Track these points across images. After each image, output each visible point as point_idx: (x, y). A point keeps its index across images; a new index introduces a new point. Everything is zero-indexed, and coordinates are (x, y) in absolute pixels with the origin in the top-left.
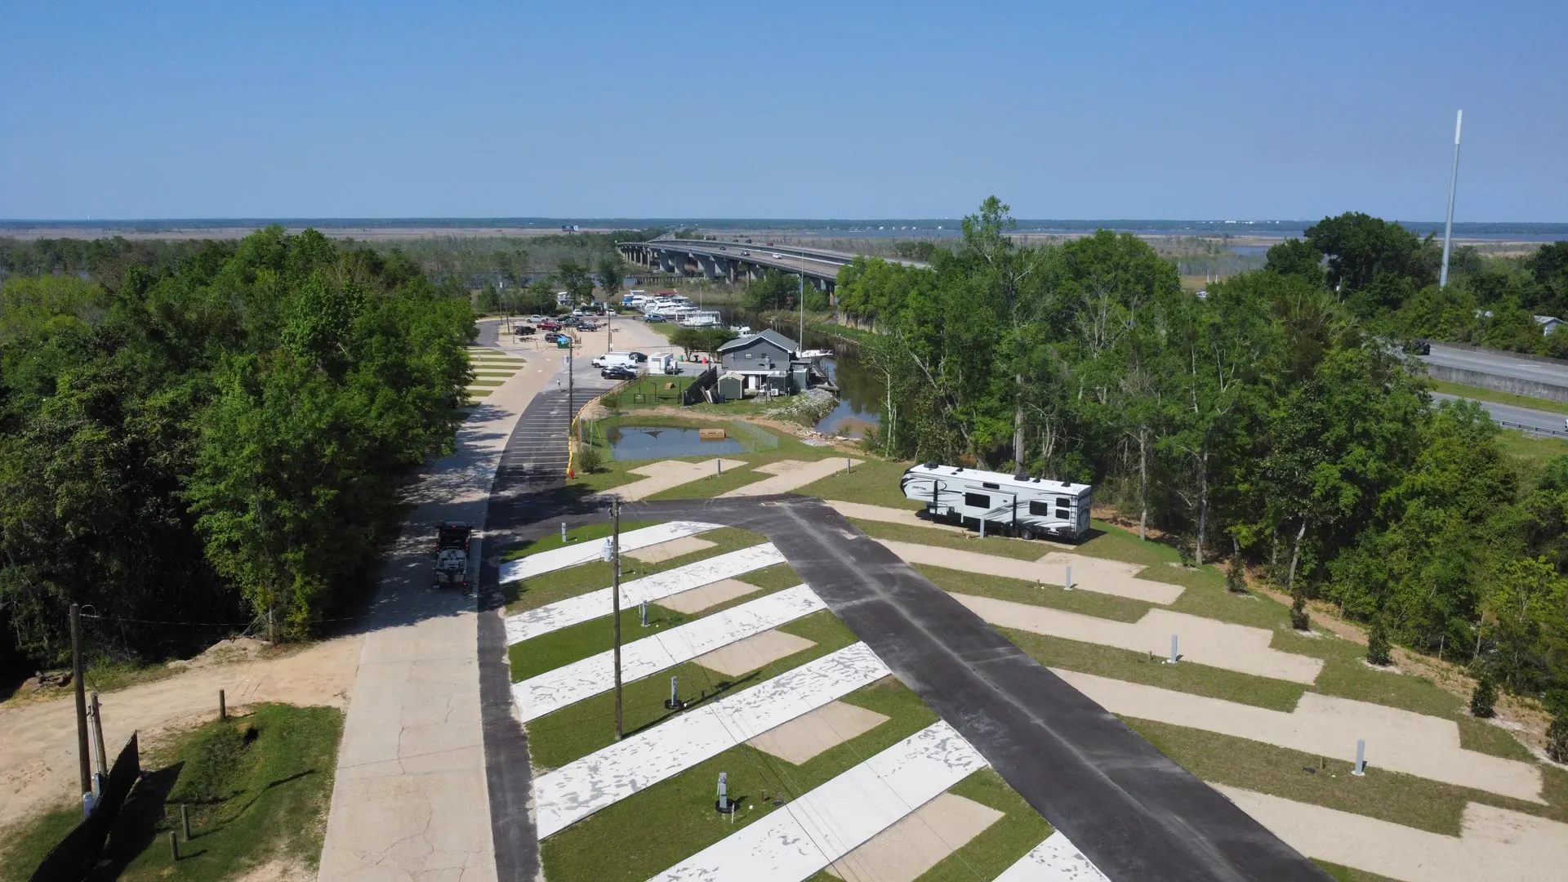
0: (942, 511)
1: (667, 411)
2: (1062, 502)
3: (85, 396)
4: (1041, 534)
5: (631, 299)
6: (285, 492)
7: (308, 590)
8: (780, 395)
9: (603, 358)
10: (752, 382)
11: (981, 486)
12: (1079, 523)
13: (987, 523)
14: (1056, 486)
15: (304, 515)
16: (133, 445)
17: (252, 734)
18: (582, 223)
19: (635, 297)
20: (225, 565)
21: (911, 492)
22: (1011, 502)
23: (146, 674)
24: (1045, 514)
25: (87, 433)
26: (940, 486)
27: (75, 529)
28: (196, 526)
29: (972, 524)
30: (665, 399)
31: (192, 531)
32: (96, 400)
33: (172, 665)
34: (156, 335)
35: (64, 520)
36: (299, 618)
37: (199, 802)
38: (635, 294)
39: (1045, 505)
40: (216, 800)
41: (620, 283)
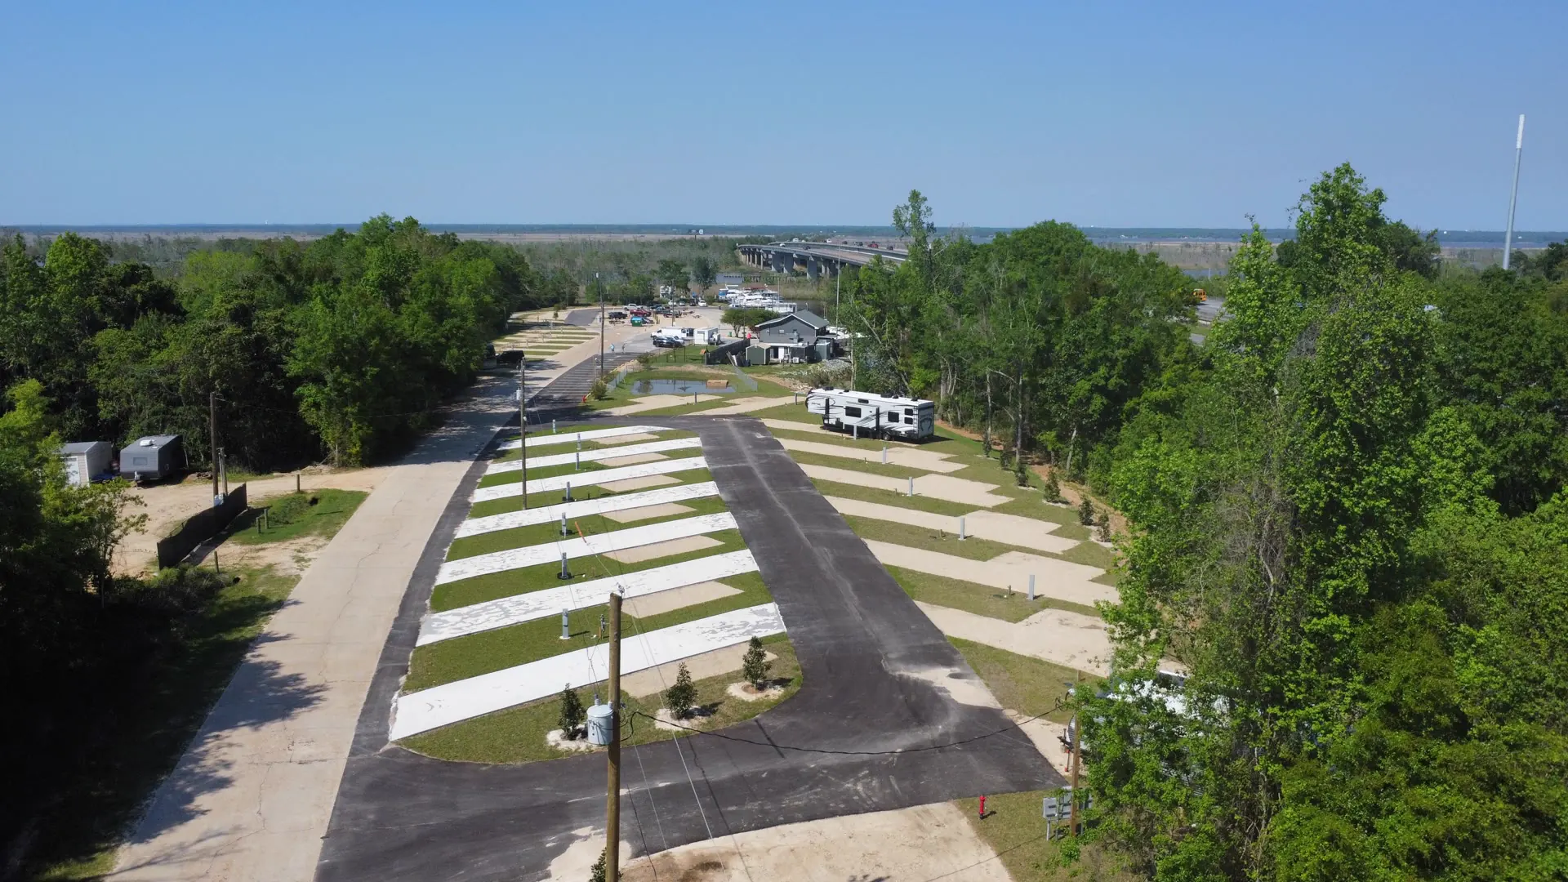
0: (832, 421)
1: (691, 368)
2: (908, 412)
3: (229, 307)
4: (895, 437)
5: (726, 293)
6: (347, 369)
7: (360, 432)
8: (800, 362)
9: (660, 331)
10: (781, 352)
11: (857, 401)
12: (920, 427)
13: (859, 428)
14: (906, 401)
15: (357, 384)
16: (258, 339)
17: (314, 501)
18: (707, 229)
19: (730, 291)
20: (311, 417)
21: (812, 408)
22: (874, 412)
23: (259, 477)
24: (897, 421)
25: (230, 329)
26: (831, 403)
27: (220, 385)
28: (295, 393)
29: (849, 429)
30: (694, 360)
31: (292, 395)
32: (236, 310)
33: (275, 474)
34: (280, 279)
35: (214, 379)
36: (354, 450)
37: (278, 521)
38: (729, 288)
39: (897, 414)
40: (287, 523)
41: (714, 278)
